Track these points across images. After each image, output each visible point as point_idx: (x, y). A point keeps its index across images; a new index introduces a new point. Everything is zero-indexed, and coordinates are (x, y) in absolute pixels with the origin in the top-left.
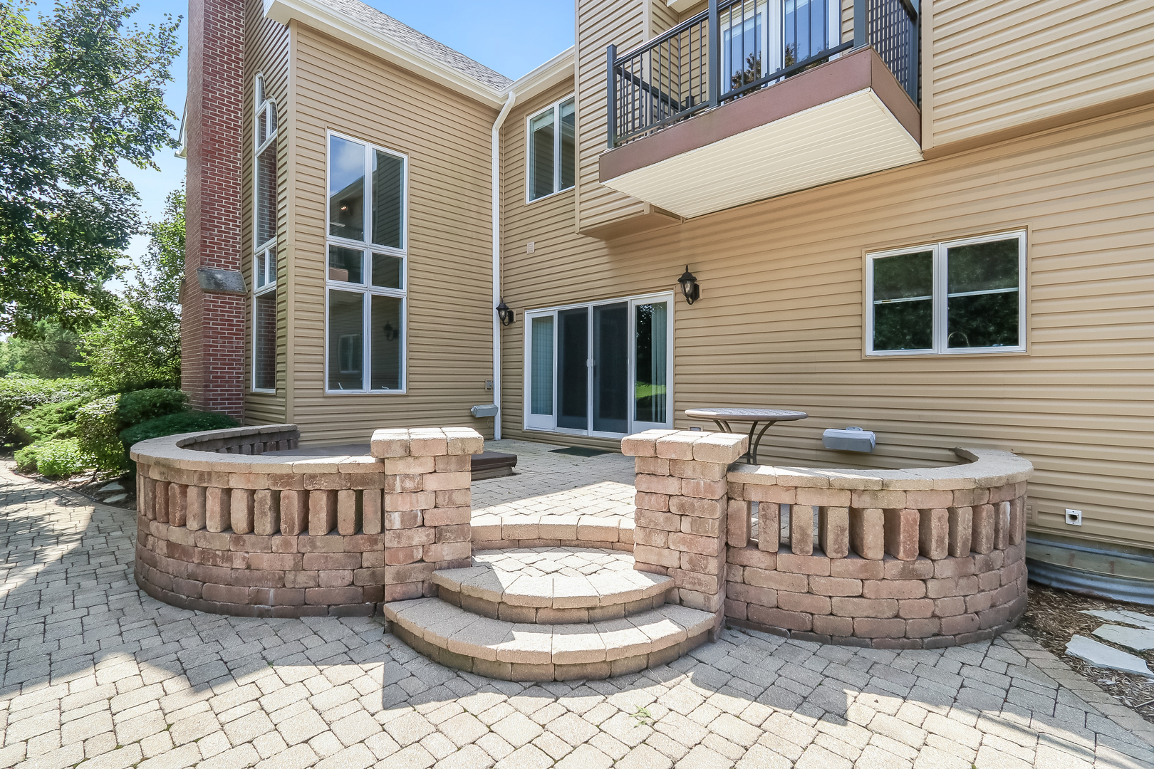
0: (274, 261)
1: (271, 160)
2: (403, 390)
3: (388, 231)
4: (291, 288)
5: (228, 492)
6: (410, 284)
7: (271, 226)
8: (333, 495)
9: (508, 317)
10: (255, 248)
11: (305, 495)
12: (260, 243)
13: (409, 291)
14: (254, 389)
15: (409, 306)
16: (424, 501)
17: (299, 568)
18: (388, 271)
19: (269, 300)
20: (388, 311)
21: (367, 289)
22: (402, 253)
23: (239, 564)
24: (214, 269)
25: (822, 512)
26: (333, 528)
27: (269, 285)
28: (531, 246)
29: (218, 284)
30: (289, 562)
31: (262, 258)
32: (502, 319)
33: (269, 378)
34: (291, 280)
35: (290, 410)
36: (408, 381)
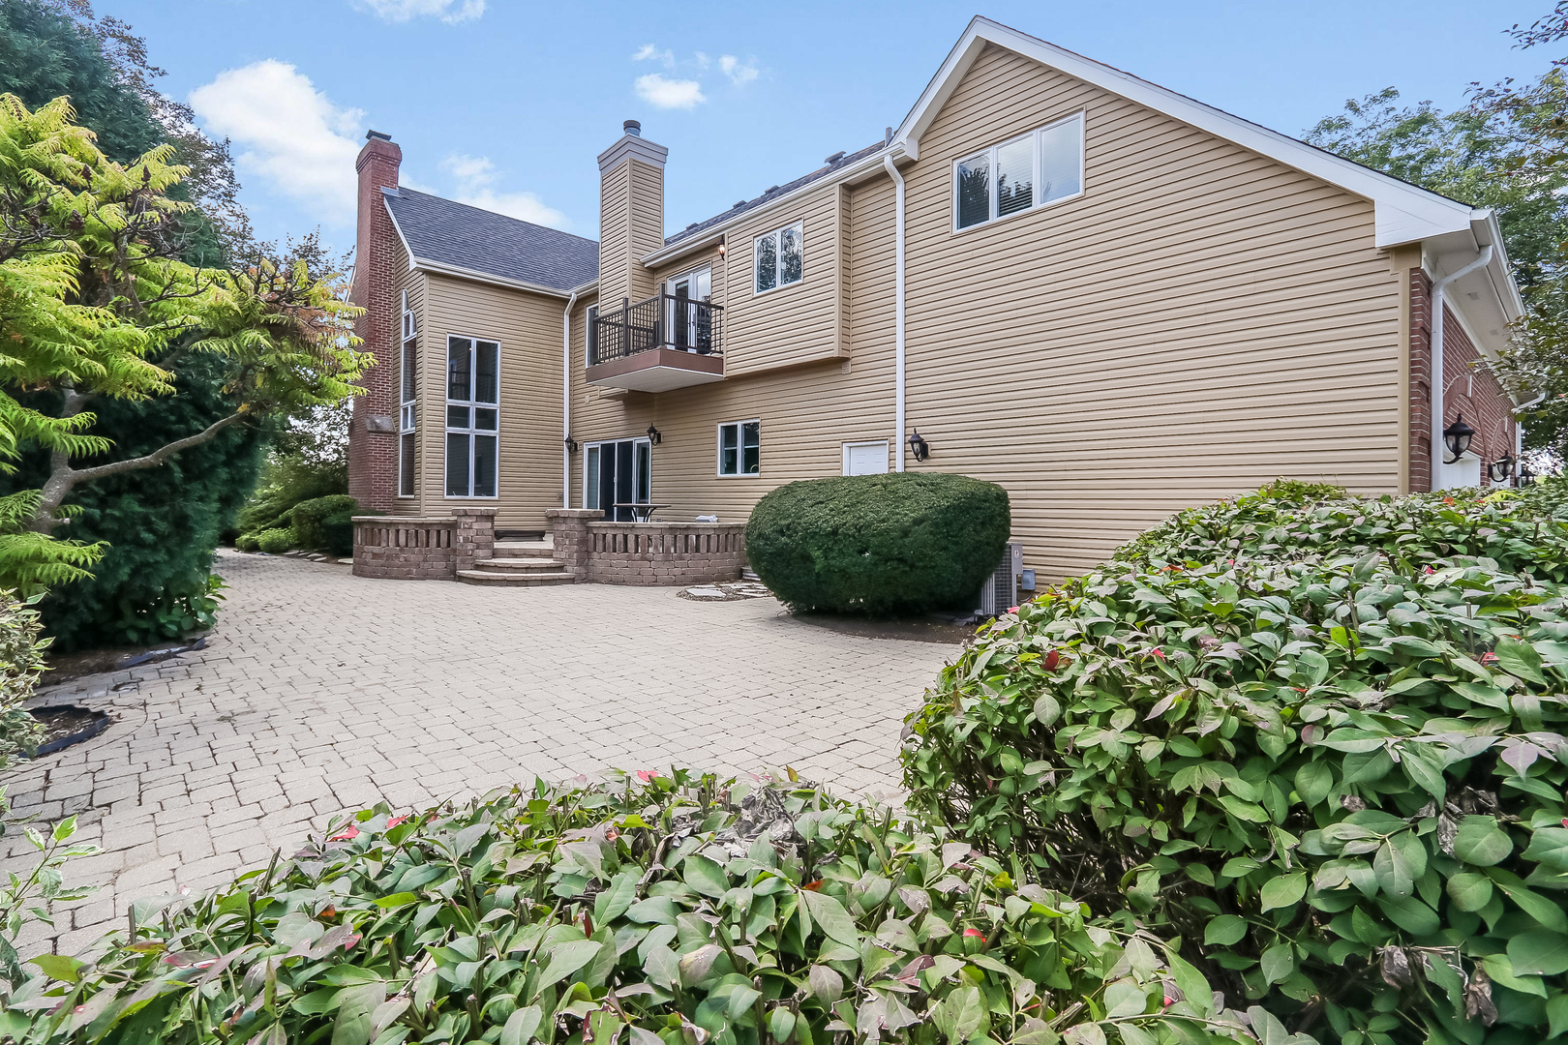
0: (413, 414)
1: (412, 346)
2: (496, 497)
3: (486, 392)
4: (425, 433)
5: (398, 531)
6: (501, 427)
7: (412, 393)
8: (439, 532)
9: (574, 448)
10: (402, 403)
11: (428, 532)
12: (405, 400)
13: (501, 431)
14: (400, 496)
15: (501, 441)
16: (472, 533)
17: (425, 561)
18: (486, 419)
19: (410, 439)
20: (486, 446)
21: (472, 431)
22: (496, 406)
23: (402, 559)
24: (374, 416)
25: (615, 536)
26: (438, 545)
27: (410, 429)
28: (587, 398)
29: (377, 427)
30: (421, 558)
31: (406, 410)
32: (570, 448)
33: (409, 488)
34: (425, 428)
35: (422, 510)
36: (500, 491)
